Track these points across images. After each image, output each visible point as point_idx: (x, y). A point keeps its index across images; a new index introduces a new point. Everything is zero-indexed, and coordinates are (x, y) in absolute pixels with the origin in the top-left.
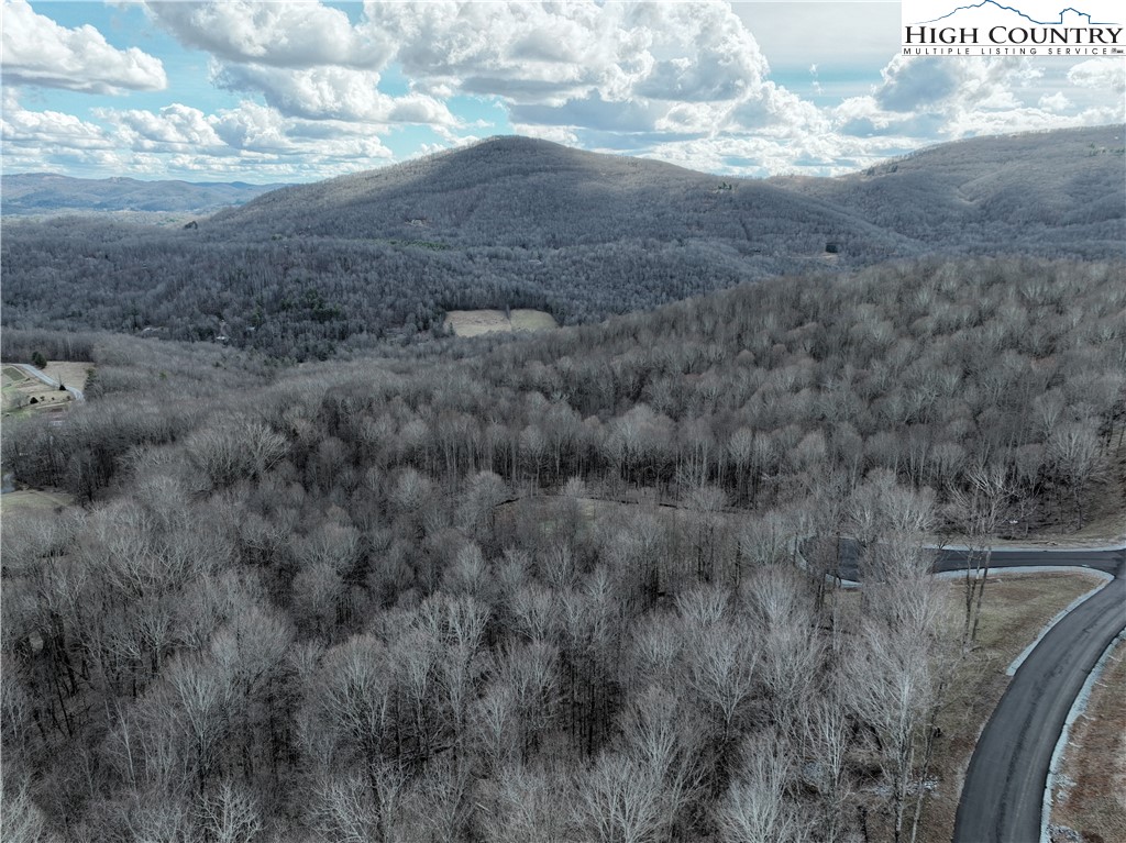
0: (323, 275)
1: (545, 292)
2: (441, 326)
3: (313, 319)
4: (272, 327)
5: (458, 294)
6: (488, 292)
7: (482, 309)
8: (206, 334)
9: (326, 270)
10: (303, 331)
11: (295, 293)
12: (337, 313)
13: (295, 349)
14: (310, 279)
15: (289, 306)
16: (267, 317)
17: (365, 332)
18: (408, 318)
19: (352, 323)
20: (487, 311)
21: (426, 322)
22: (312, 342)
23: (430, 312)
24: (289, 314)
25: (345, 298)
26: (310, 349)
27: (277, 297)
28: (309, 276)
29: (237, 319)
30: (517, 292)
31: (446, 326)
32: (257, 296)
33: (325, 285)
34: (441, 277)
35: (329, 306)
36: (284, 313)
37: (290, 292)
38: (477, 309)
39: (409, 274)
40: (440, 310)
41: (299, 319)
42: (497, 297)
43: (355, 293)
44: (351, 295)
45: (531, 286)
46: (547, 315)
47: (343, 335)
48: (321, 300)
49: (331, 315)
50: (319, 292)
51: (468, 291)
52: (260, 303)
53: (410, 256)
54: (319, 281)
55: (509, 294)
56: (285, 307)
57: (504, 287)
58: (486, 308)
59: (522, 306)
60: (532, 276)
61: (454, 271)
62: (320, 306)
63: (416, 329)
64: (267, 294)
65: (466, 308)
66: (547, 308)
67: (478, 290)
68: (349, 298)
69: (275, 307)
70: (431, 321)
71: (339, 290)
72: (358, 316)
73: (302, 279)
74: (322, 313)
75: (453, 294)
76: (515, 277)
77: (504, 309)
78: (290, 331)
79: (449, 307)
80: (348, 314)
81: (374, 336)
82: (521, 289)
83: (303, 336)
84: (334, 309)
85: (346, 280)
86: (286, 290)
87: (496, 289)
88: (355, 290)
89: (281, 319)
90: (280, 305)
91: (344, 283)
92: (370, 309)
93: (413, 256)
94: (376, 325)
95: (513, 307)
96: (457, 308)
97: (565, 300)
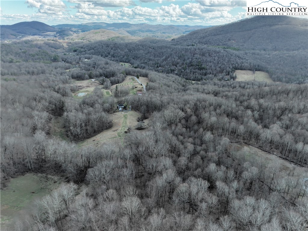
0: (203, 57)
1: (268, 66)
2: (233, 74)
3: (198, 69)
4: (188, 71)
5: (240, 65)
6: (249, 65)
7: (246, 70)
8: (172, 71)
9: (204, 56)
10: (195, 72)
11: (195, 62)
12: (205, 68)
13: (192, 77)
14: (199, 58)
15: (193, 65)
16: (187, 68)
17: (211, 74)
18: (224, 71)
19: (208, 71)
20: (248, 71)
21: (229, 73)
22: (197, 76)
23: (230, 70)
24: (193, 67)
25: (208, 64)
26: (196, 77)
27: (191, 62)
28: (200, 57)
29: (180, 68)
30: (258, 66)
31: (234, 74)
32: (186, 62)
33: (203, 60)
34: (236, 59)
35: (203, 66)
36: (191, 67)
37: (194, 61)
38: (245, 70)
39: (227, 58)
40: (234, 69)
41: (195, 69)
42: (252, 67)
43: (211, 63)
44: (209, 63)
45: (263, 64)
46: (267, 74)
47: (205, 75)
48: (201, 64)
49: (203, 68)
50: (201, 62)
51: (243, 64)
52: (186, 64)
53: (228, 53)
54: (202, 59)
55: (256, 66)
56: (192, 65)
57: (254, 64)
58: (248, 70)
59: (259, 70)
60: (265, 61)
61: (240, 58)
62: (201, 66)
63: (225, 75)
64: (188, 61)
65: (241, 69)
66: (267, 72)
67: (246, 64)
68: (209, 64)
69: (190, 65)
70: (230, 73)
71: (206, 62)
72: (210, 69)
73: (198, 58)
74: (201, 68)
75: (238, 65)
76: (259, 61)
77: (253, 71)
78: (192, 72)
79: (236, 69)
80: (208, 69)
81: (213, 76)
82: (260, 65)
83: (195, 74)
84: (204, 67)
85: (209, 59)
86: (193, 61)
87: (252, 64)
88: (211, 62)
89: (190, 69)
90: (191, 65)
91: (208, 60)
92: (214, 68)
93: (229, 53)
94: (215, 72)
95: (256, 70)
96: (239, 69)
97: (274, 69)
